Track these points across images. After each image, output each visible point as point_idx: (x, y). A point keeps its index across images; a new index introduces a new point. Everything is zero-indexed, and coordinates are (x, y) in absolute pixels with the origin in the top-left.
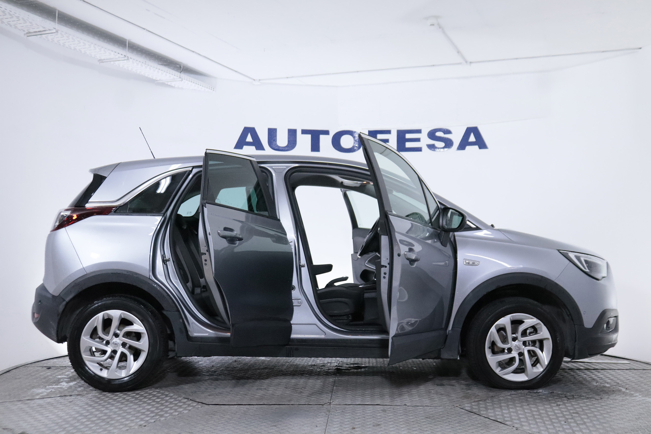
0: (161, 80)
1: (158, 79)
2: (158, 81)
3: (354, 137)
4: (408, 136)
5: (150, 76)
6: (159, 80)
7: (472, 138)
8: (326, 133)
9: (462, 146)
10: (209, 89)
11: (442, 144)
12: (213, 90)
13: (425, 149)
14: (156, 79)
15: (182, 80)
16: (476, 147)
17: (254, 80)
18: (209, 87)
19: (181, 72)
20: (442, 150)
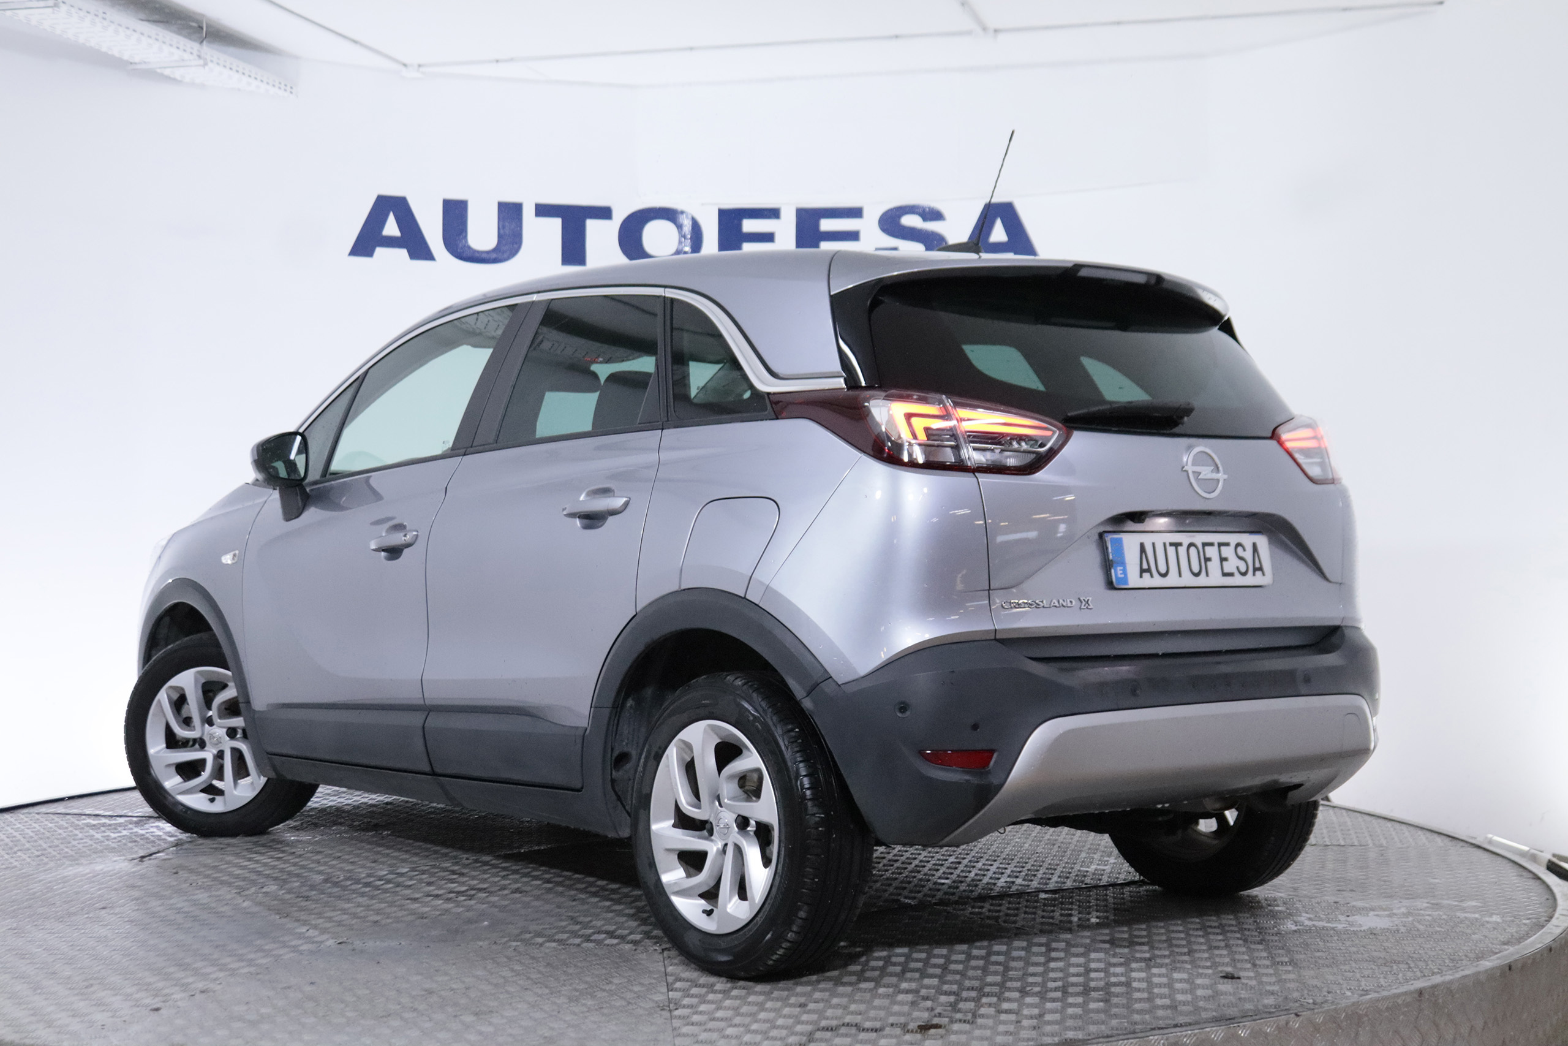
0: (145, 62)
1: (137, 59)
2: (135, 63)
3: (679, 227)
4: (826, 225)
5: (115, 52)
6: (140, 63)
7: (999, 234)
8: (604, 213)
10: (280, 88)
12: (291, 93)
14: (131, 61)
15: (205, 64)
17: (405, 65)
18: (280, 83)
19: (202, 42)
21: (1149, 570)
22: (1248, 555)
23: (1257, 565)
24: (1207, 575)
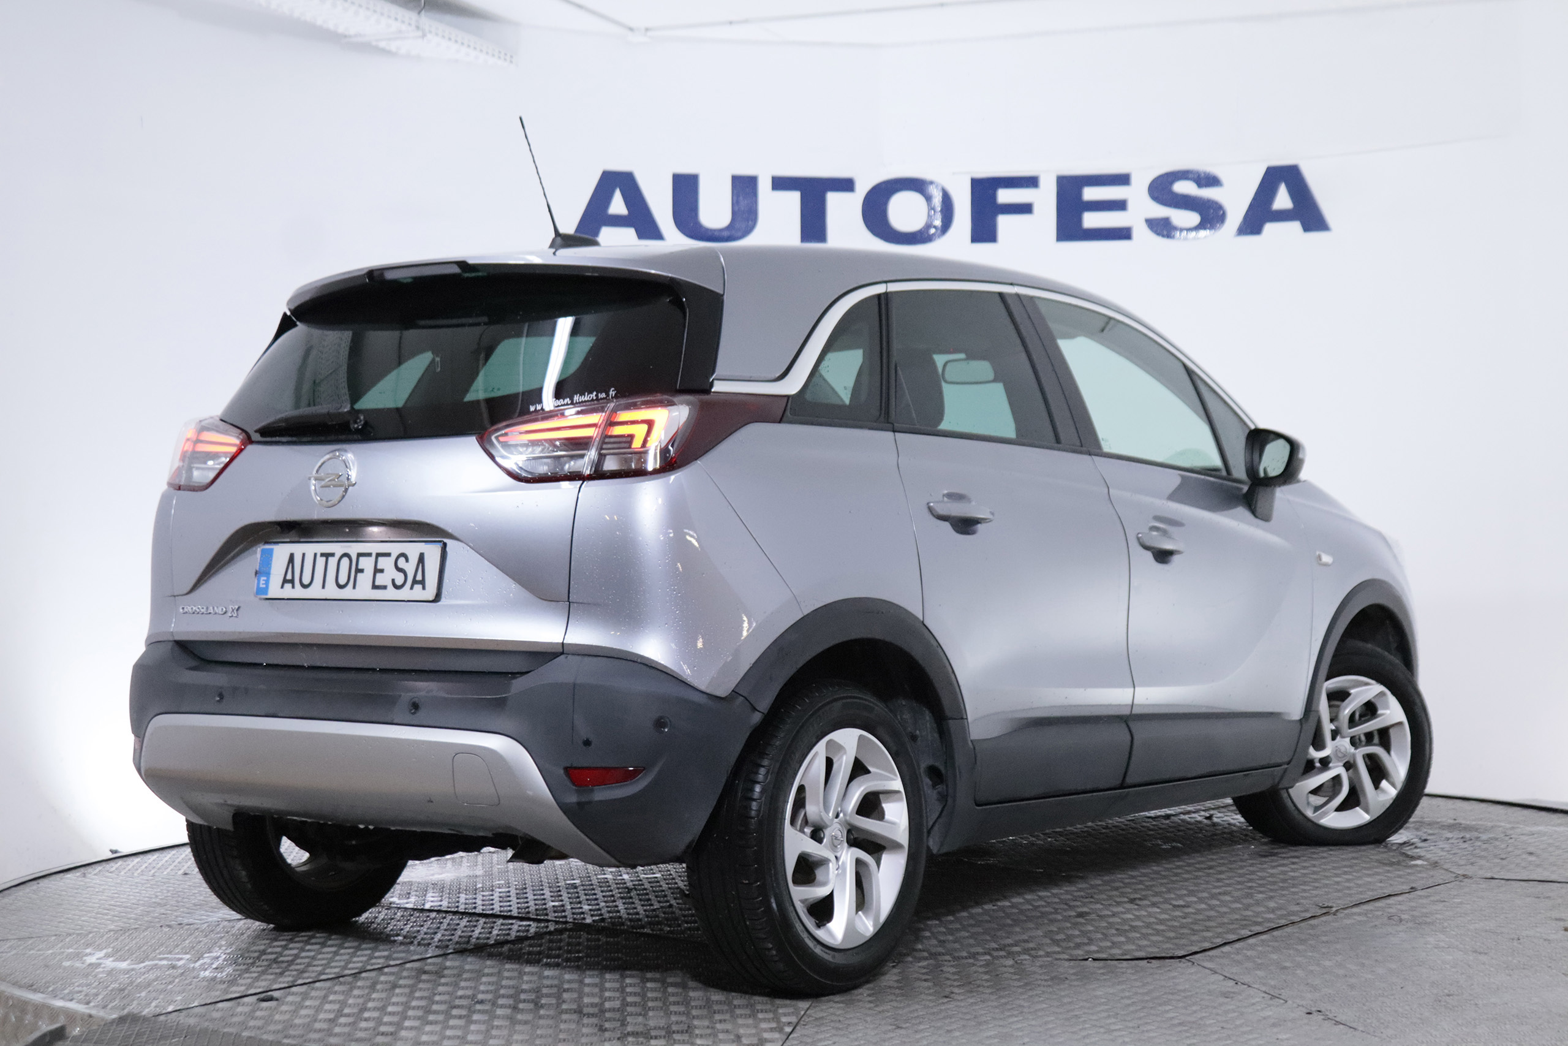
0: (360, 35)
1: (352, 33)
2: (351, 37)
3: (928, 198)
4: (1090, 194)
6: (354, 36)
7: (1283, 200)
8: (846, 185)
9: (1253, 223)
10: (499, 58)
11: (1193, 218)
12: (511, 62)
13: (1141, 232)
14: (346, 34)
15: (424, 35)
16: (1295, 226)
17: (631, 29)
18: (500, 52)
19: (420, 12)
20: (1193, 234)
21: (292, 581)
22: (410, 567)
23: (419, 577)
24: (354, 587)
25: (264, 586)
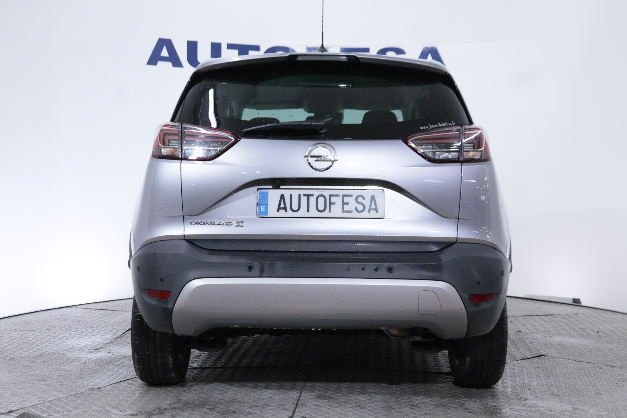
21: (285, 209)
22: (367, 202)
23: (373, 207)
24: (330, 211)
25: (265, 211)
